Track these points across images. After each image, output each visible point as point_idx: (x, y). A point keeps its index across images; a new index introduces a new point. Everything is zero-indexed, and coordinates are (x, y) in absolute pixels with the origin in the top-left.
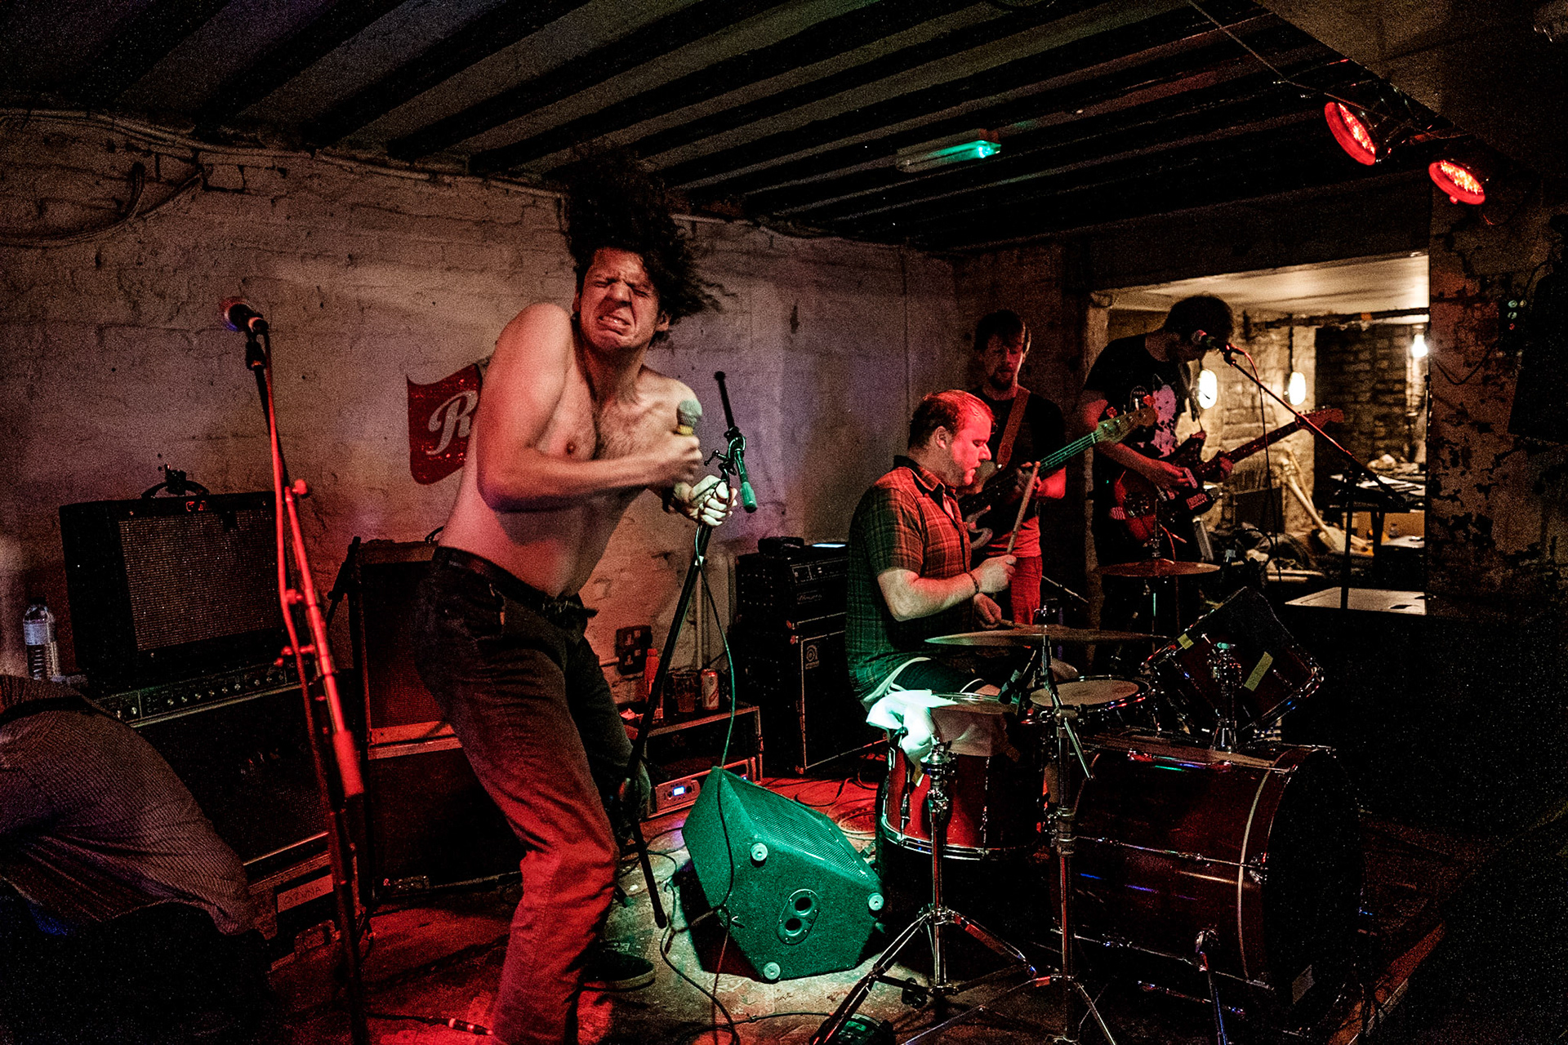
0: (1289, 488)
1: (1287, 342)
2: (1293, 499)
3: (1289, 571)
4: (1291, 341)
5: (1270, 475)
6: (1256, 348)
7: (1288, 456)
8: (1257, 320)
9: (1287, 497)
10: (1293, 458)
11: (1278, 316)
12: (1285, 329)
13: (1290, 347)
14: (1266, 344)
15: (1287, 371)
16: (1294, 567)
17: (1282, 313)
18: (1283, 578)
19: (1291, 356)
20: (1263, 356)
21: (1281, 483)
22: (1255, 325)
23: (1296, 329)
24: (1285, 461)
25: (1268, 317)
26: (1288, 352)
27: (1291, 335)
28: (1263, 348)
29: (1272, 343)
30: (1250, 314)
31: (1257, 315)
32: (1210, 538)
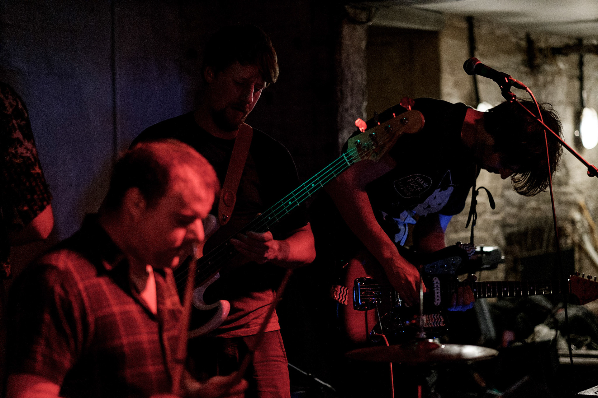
0: (581, 247)
1: (577, 72)
2: (587, 263)
3: (583, 351)
4: (581, 72)
5: (560, 233)
6: (541, 78)
7: (581, 209)
8: (542, 45)
9: (580, 260)
10: (586, 213)
11: (566, 41)
12: (574, 57)
13: (581, 79)
14: (553, 74)
15: (579, 107)
16: (590, 347)
17: (570, 37)
18: (575, 360)
19: (581, 89)
20: (550, 88)
21: (573, 243)
22: (541, 50)
23: (588, 58)
24: (577, 216)
25: (556, 42)
26: (577, 84)
27: (581, 64)
28: (549, 78)
29: (559, 72)
30: (533, 37)
31: (542, 38)
32: (491, 311)
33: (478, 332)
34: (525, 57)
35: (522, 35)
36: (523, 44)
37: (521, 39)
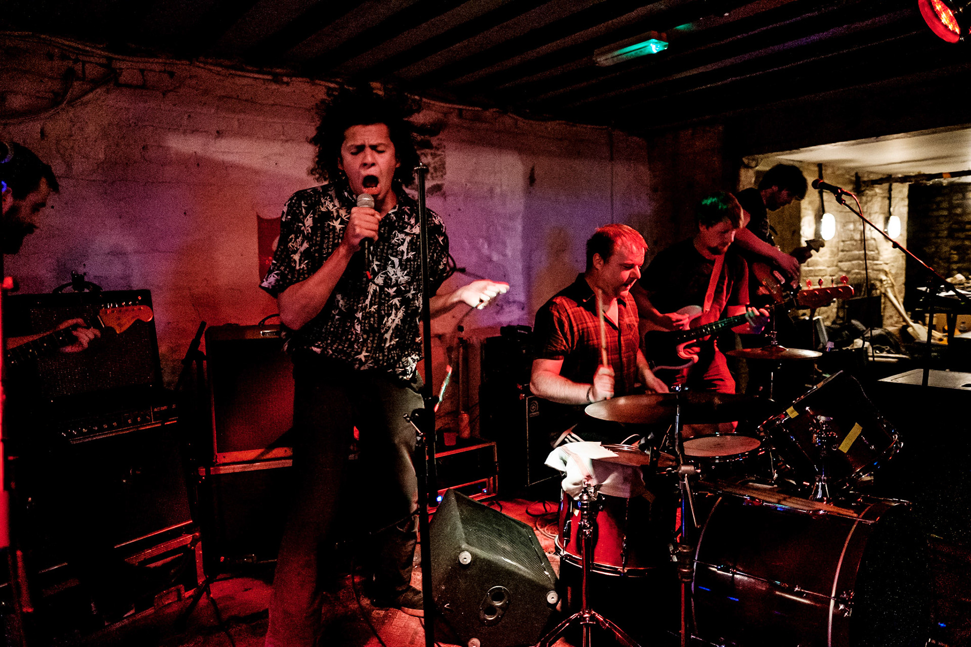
0: (886, 296)
1: (887, 195)
2: (889, 304)
3: (884, 354)
4: (890, 194)
5: (873, 287)
6: (864, 198)
7: (886, 274)
8: (865, 179)
9: (884, 303)
10: (890, 275)
11: (880, 176)
12: (886, 186)
13: (890, 198)
14: (872, 196)
15: (888, 215)
16: (889, 352)
17: (884, 174)
18: (878, 359)
19: (890, 206)
20: (869, 204)
21: (881, 292)
22: (864, 182)
23: (895, 185)
24: (883, 277)
25: (873, 177)
26: (887, 202)
27: (890, 190)
28: (869, 199)
29: (876, 195)
30: (860, 175)
31: (866, 175)
32: (827, 330)
33: (818, 341)
34: (855, 186)
35: (853, 173)
36: (854, 179)
37: (853, 176)
